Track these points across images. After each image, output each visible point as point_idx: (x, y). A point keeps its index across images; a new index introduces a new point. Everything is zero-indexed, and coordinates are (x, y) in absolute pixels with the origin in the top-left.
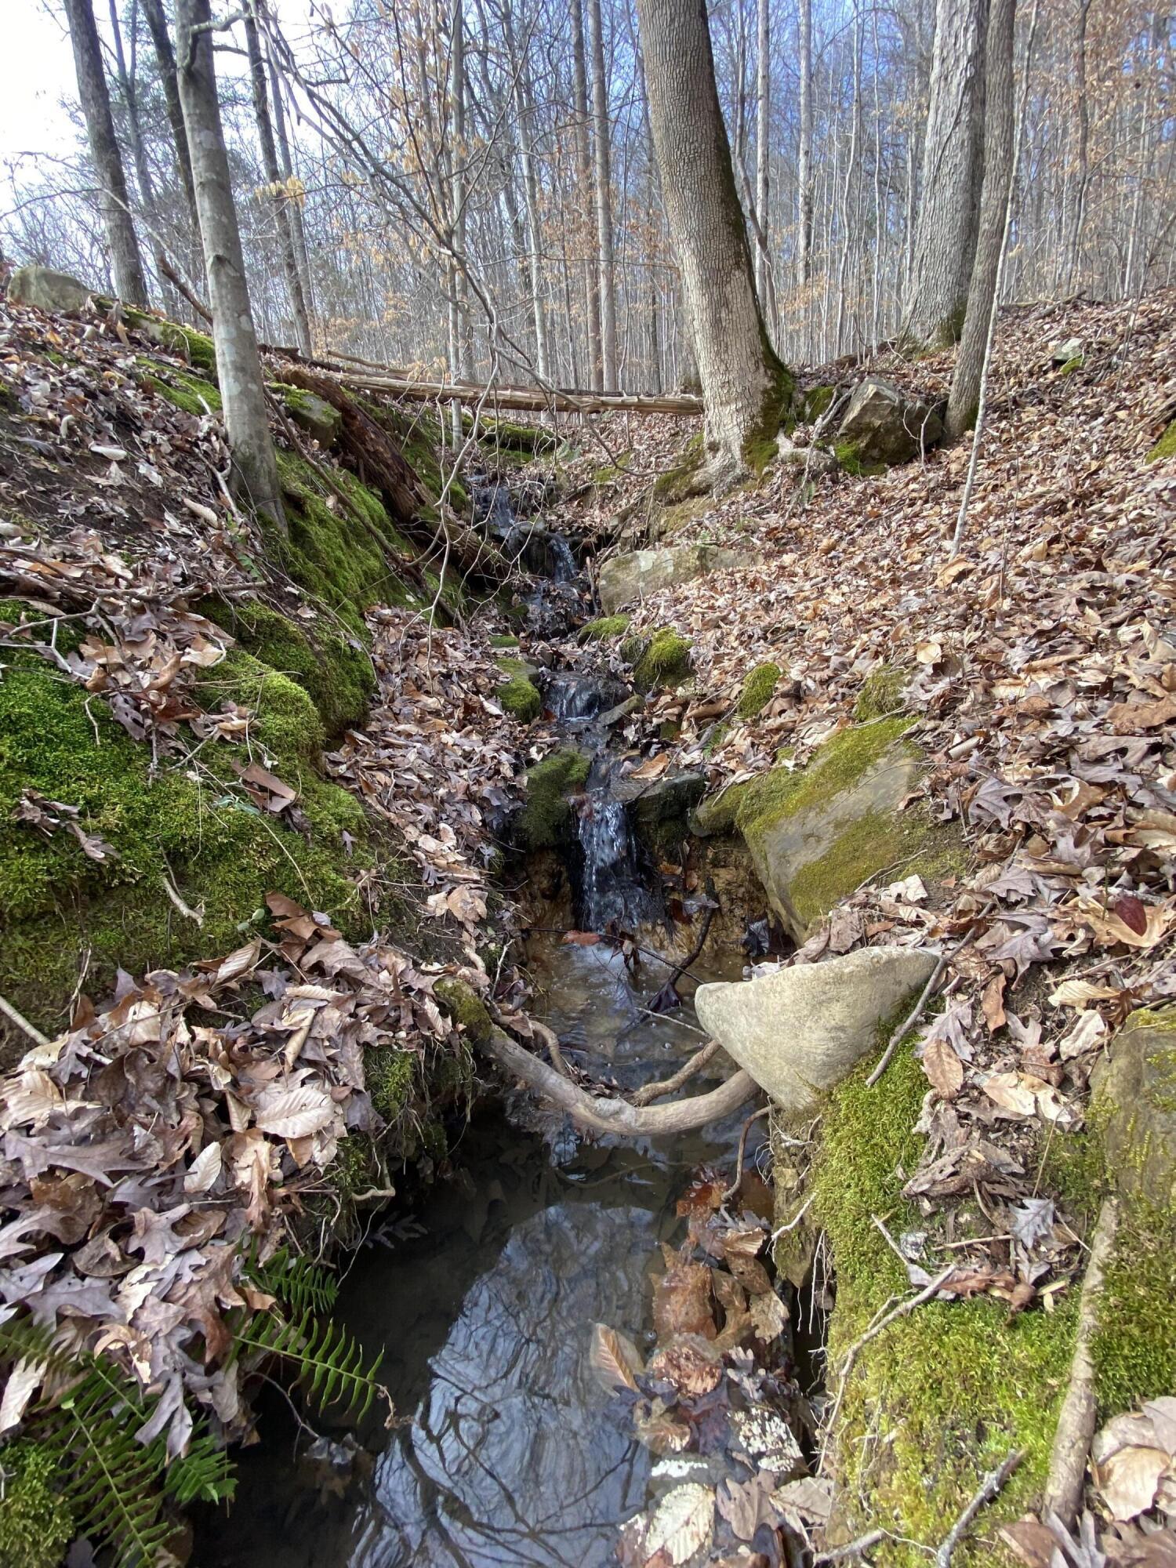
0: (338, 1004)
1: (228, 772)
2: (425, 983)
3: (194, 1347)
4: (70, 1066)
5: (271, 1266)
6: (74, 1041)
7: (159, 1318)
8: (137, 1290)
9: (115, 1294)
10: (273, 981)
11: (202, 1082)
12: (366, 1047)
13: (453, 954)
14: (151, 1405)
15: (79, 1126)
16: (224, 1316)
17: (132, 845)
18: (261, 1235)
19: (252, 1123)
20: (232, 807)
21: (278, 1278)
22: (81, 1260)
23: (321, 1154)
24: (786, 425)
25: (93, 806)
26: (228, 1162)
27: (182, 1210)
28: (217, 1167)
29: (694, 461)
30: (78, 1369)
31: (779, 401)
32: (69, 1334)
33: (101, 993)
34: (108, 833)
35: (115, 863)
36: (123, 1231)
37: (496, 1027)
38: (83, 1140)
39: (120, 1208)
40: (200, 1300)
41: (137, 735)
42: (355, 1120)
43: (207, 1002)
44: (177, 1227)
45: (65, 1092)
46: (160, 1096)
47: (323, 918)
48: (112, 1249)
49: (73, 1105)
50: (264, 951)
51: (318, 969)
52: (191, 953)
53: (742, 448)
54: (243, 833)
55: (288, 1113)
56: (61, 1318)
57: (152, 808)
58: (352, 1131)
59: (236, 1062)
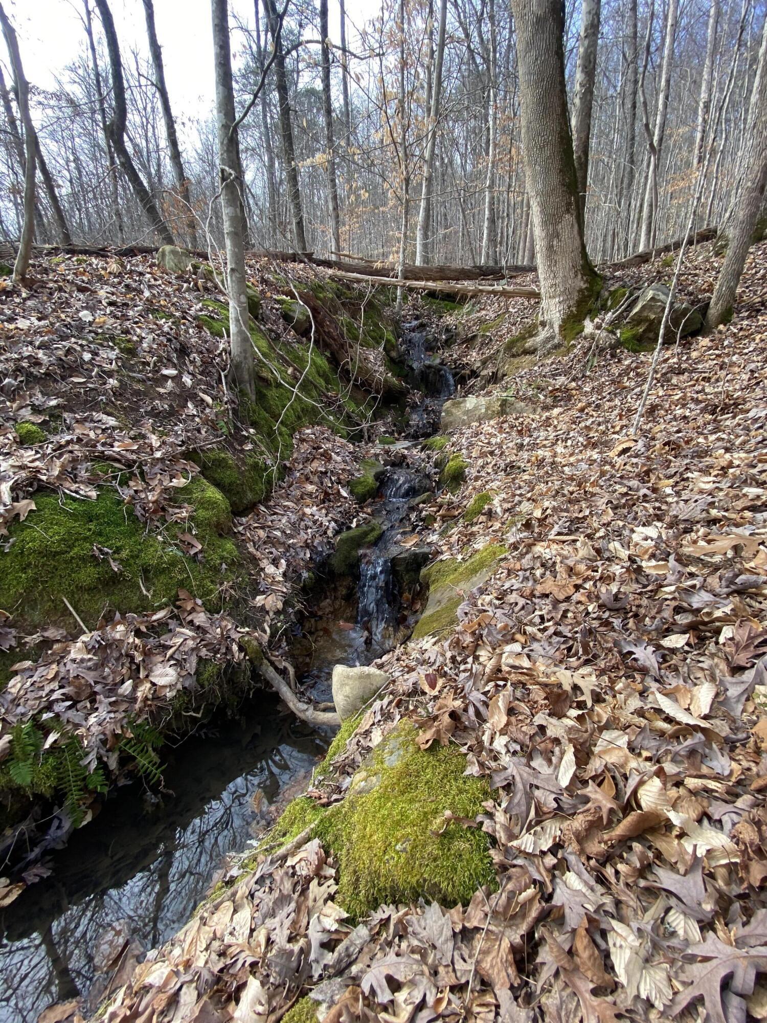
0: (193, 638)
1: (175, 537)
2: (236, 636)
3: (104, 742)
4: (93, 643)
5: (137, 726)
6: (95, 633)
7: (95, 729)
8: (92, 720)
9: (86, 719)
10: (172, 624)
11: (132, 658)
12: (200, 659)
13: (257, 625)
14: (87, 754)
15: (90, 664)
16: (116, 736)
17: (130, 565)
18: (138, 715)
19: (147, 676)
20: (172, 551)
21: (140, 731)
22: (79, 706)
23: (169, 694)
24: (592, 313)
25: (118, 550)
26: (135, 688)
27: (113, 699)
28: (130, 689)
29: (531, 332)
30: (70, 738)
31: (590, 297)
32: (69, 727)
33: (109, 619)
34: (121, 561)
35: (121, 572)
36: (93, 701)
37: (265, 661)
38: (89, 669)
39: (96, 693)
40: (110, 727)
41: (142, 520)
42: (187, 685)
43: (143, 629)
44: (111, 704)
45: (89, 652)
46: (117, 660)
47: (199, 602)
48: (88, 705)
49: (90, 656)
50: (172, 612)
51: (191, 622)
52: (145, 609)
53: (560, 326)
54: (173, 563)
55: (161, 676)
56: (68, 721)
57: (140, 551)
58: (184, 688)
59: (147, 654)
